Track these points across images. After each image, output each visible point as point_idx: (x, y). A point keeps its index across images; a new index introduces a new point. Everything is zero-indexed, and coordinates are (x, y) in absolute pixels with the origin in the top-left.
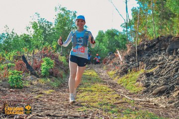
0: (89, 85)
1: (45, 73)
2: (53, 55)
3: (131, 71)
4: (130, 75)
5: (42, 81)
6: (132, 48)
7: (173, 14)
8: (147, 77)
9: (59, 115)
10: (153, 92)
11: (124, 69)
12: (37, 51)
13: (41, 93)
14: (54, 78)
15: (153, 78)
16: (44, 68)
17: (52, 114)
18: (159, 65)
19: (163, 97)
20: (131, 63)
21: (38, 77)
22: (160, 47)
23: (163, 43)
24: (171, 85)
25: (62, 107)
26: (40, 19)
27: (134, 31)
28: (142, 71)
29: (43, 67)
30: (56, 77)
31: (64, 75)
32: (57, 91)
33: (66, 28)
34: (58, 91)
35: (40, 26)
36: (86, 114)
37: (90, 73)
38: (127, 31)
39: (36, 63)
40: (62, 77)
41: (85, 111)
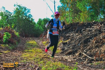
0: (30, 49)
1: (5, 41)
12: (2, 28)
13: (2, 53)
16: (5, 38)
21: (1, 44)
31: (17, 43)
33: (20, 16)
34: (12, 51)
36: (25, 64)
37: (32, 42)
41: (24, 62)
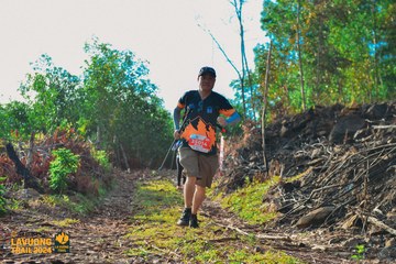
0: (156, 211)
1: (58, 183)
2: (77, 147)
3: (251, 180)
4: (248, 190)
5: (50, 200)
6: (254, 132)
7: (343, 60)
8: (286, 192)
10: (299, 222)
11: (236, 177)
12: (42, 137)
13: (47, 225)
14: (78, 195)
15: (299, 193)
16: (56, 173)
17: (66, 262)
18: (313, 165)
19: (320, 232)
20: (251, 164)
21: (42, 192)
22: (315, 130)
23: (322, 121)
24: (339, 206)
25: (91, 248)
26: (51, 68)
27: (259, 97)
28: (274, 180)
29: (54, 170)
30: (84, 193)
31: (101, 191)
32: (84, 221)
33: (109, 89)
34: (87, 221)
35: (52, 86)
36: (143, 262)
37: (160, 187)
38: (243, 97)
39: (39, 162)
40: (97, 195)
41: (143, 256)
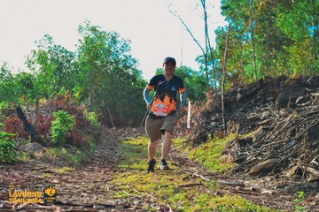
0: (136, 161)
1: (58, 138)
2: (73, 109)
3: (212, 137)
4: (210, 144)
5: (51, 152)
6: (215, 98)
7: (288, 39)
8: (241, 146)
9: (78, 203)
10: (251, 171)
11: (200, 134)
12: (45, 101)
13: (49, 172)
14: (74, 148)
15: (251, 147)
16: (56, 130)
17: (65, 202)
18: (263, 125)
19: (268, 179)
20: (213, 124)
21: (45, 146)
22: (264, 95)
23: (270, 89)
24: (283, 158)
26: (52, 46)
27: (219, 70)
29: (55, 127)
30: (78, 147)
31: (92, 144)
33: (98, 62)
34: (81, 169)
35: (52, 59)
37: (139, 142)
38: (206, 69)
39: (42, 121)
40: (89, 147)
41: (126, 198)
